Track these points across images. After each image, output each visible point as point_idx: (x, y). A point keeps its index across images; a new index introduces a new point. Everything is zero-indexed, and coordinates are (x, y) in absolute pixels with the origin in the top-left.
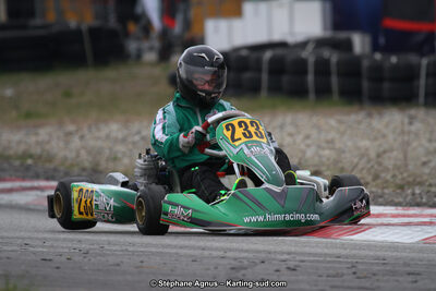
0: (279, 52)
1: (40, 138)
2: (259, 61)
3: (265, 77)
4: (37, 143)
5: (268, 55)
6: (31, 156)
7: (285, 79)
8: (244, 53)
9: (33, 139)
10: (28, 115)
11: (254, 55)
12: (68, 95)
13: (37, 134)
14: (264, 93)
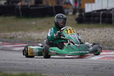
0: (104, 12)
1: (42, 35)
2: (99, 14)
3: (101, 18)
4: (42, 36)
5: (102, 13)
6: (40, 40)
7: (106, 19)
8: (95, 12)
9: (40, 35)
10: (39, 29)
11: (98, 13)
12: (49, 23)
13: (41, 34)
14: (100, 23)
